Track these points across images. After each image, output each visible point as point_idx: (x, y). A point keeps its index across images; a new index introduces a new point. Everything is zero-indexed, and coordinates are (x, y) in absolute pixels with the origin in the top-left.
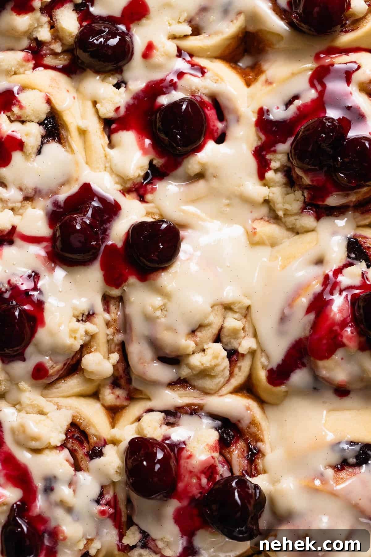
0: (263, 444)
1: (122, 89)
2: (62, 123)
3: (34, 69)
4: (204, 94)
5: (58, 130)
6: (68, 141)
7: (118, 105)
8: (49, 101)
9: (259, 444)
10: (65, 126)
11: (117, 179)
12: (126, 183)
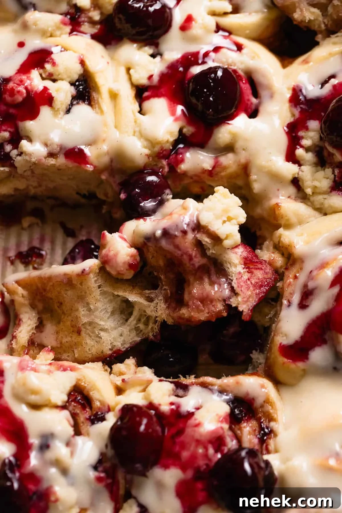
0: (276, 424)
1: (158, 58)
2: (94, 85)
3: (71, 33)
4: (240, 69)
5: (89, 93)
6: (98, 103)
7: (151, 73)
8: (82, 63)
9: (272, 424)
10: (96, 88)
11: (145, 143)
12: (154, 147)
